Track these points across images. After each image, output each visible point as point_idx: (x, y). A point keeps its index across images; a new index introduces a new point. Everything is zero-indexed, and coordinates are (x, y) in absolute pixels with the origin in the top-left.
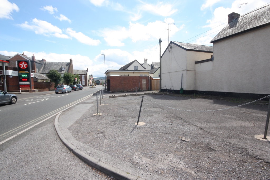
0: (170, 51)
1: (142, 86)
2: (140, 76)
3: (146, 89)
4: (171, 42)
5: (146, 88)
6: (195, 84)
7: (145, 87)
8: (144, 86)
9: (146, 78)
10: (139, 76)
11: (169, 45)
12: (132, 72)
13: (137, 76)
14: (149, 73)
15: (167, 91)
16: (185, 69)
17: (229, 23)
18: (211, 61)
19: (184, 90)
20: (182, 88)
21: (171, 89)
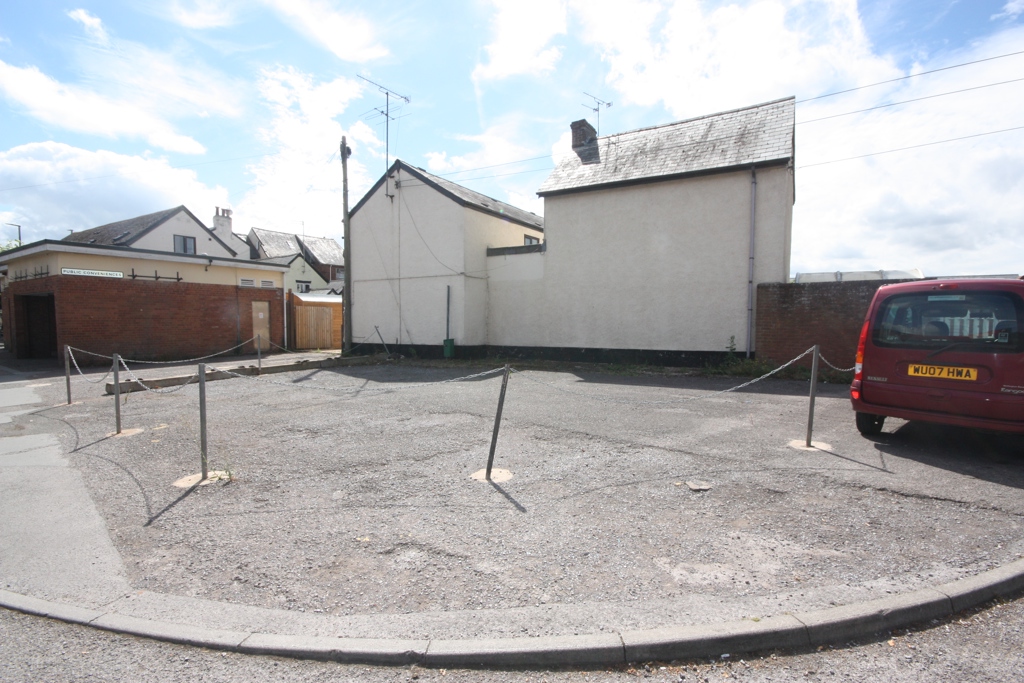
0: (392, 197)
1: (251, 330)
2: (240, 284)
3: (272, 345)
4: (398, 165)
5: (271, 339)
6: (487, 324)
7: (267, 335)
8: (261, 333)
9: (272, 296)
10: (237, 287)
11: (389, 173)
12: (200, 265)
13: (225, 286)
14: (282, 273)
15: (384, 351)
16: (459, 272)
17: (574, 147)
18: (540, 251)
19: (458, 343)
20: (450, 338)
21: (399, 343)
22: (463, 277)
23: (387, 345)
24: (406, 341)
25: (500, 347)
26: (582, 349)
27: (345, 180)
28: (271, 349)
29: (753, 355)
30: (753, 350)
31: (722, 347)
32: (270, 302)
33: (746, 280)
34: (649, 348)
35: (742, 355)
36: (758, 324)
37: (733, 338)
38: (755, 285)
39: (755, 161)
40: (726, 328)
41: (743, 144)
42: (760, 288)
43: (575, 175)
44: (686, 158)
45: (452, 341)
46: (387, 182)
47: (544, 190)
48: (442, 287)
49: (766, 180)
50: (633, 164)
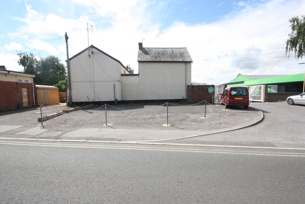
0: (90, 56)
1: (22, 99)
2: (17, 82)
3: (29, 104)
4: (92, 47)
5: (29, 102)
7: (27, 101)
8: (25, 100)
10: (17, 83)
11: (90, 47)
12: (4, 73)
13: (12, 82)
14: (32, 77)
15: (90, 104)
16: (117, 80)
17: (140, 49)
18: (138, 76)
19: (118, 100)
20: (116, 99)
21: (94, 101)
22: (119, 82)
23: (91, 102)
24: (97, 100)
25: (126, 101)
27: (67, 48)
28: (29, 106)
29: (187, 99)
31: (181, 98)
32: (28, 88)
33: (185, 84)
35: (185, 99)
36: (187, 93)
37: (183, 96)
38: (187, 85)
39: (187, 61)
40: (182, 94)
41: (182, 57)
42: (188, 86)
43: (145, 57)
44: (172, 57)
45: (117, 99)
46: (87, 51)
47: (139, 60)
48: (111, 85)
49: (188, 65)
50: (159, 57)
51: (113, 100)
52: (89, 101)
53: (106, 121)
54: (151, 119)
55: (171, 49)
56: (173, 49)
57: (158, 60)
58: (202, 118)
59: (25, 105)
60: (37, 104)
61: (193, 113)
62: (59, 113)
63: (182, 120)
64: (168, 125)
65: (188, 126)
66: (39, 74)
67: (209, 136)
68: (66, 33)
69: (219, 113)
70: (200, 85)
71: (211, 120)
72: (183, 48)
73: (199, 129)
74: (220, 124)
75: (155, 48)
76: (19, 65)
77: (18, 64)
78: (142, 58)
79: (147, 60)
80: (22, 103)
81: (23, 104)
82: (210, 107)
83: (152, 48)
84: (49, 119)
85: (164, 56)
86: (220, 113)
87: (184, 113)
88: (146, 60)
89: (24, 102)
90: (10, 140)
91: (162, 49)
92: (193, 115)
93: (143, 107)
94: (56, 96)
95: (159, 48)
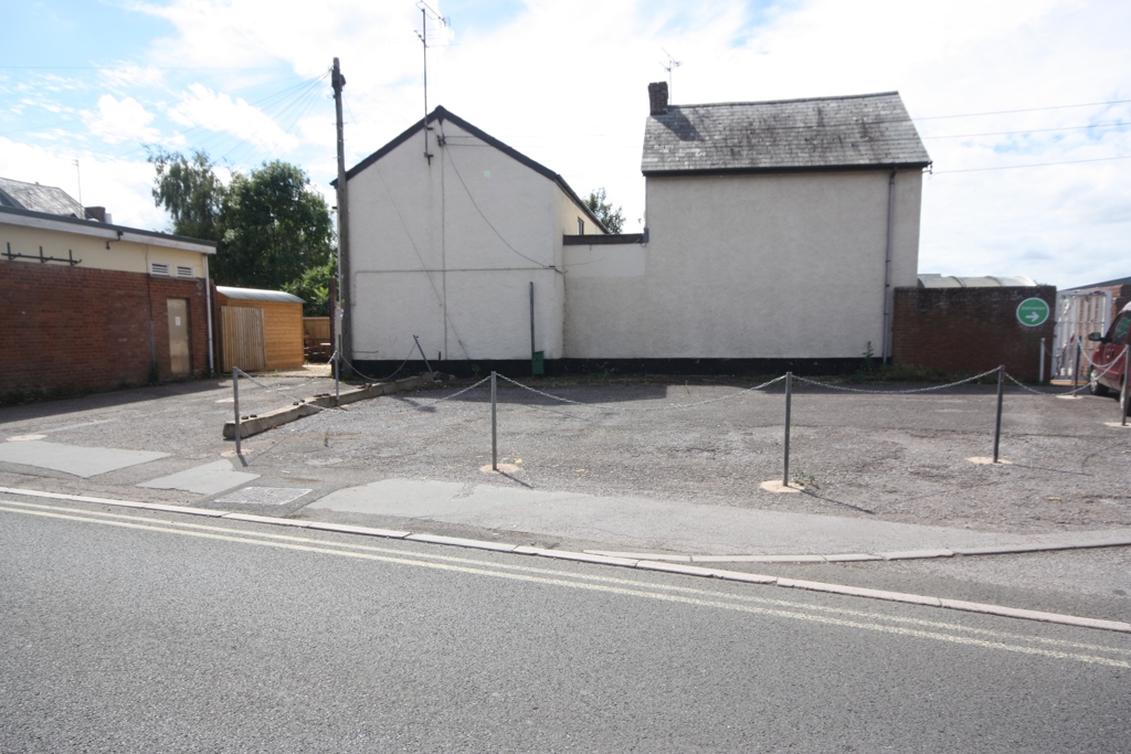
0: (429, 157)
1: (168, 345)
2: (151, 272)
3: (192, 367)
4: (440, 114)
5: (192, 358)
6: (565, 332)
7: (186, 351)
8: (178, 348)
9: (191, 289)
10: (148, 276)
11: (430, 118)
12: (100, 239)
13: (133, 273)
14: (204, 254)
15: (427, 370)
16: (547, 265)
17: (653, 113)
18: (640, 242)
19: (547, 356)
20: (537, 350)
21: (443, 358)
22: (553, 271)
23: (430, 361)
24: (455, 354)
25: (584, 360)
26: (696, 360)
27: (340, 124)
28: (192, 374)
29: (889, 359)
30: (890, 355)
31: (859, 353)
32: (188, 300)
33: (881, 283)
34: (778, 356)
35: (878, 360)
36: (893, 329)
37: (869, 343)
38: (891, 288)
39: (897, 161)
40: (863, 332)
41: (871, 140)
42: (899, 292)
43: (681, 153)
44: (815, 148)
45: (541, 353)
46: (421, 134)
47: (650, 169)
48: (519, 284)
49: (903, 183)
50: (751, 147)
51: (524, 353)
52: (421, 358)
53: (494, 450)
54: (702, 450)
55: (811, 105)
56: (821, 104)
57: (745, 164)
58: (975, 460)
59: (178, 367)
60: (222, 368)
61: (925, 433)
62: (302, 407)
63: (862, 468)
64: (786, 484)
65: (894, 496)
66: (232, 243)
67: (1021, 559)
68: (336, 61)
69: (1080, 437)
70: (969, 285)
71: (1030, 474)
72: (878, 95)
73: (959, 521)
74: (1091, 498)
75: (732, 105)
76: (158, 204)
77: (153, 200)
78: (662, 157)
79: (686, 166)
80: (167, 359)
81: (169, 364)
82: (1024, 408)
83: (714, 105)
84: (266, 430)
85: (775, 143)
86: (1088, 438)
87: (876, 428)
88: (682, 168)
89: (175, 357)
90: (119, 509)
91: (764, 108)
92: (925, 441)
93: (663, 395)
94: (291, 333)
95: (751, 104)
